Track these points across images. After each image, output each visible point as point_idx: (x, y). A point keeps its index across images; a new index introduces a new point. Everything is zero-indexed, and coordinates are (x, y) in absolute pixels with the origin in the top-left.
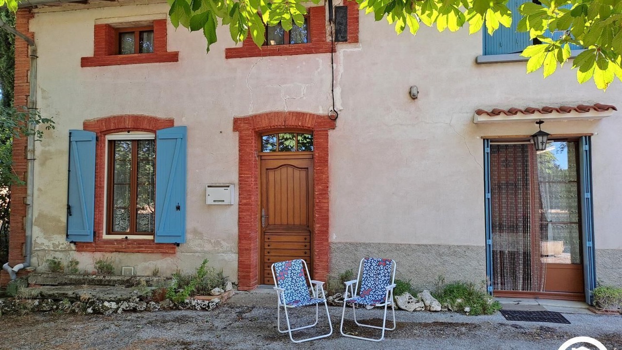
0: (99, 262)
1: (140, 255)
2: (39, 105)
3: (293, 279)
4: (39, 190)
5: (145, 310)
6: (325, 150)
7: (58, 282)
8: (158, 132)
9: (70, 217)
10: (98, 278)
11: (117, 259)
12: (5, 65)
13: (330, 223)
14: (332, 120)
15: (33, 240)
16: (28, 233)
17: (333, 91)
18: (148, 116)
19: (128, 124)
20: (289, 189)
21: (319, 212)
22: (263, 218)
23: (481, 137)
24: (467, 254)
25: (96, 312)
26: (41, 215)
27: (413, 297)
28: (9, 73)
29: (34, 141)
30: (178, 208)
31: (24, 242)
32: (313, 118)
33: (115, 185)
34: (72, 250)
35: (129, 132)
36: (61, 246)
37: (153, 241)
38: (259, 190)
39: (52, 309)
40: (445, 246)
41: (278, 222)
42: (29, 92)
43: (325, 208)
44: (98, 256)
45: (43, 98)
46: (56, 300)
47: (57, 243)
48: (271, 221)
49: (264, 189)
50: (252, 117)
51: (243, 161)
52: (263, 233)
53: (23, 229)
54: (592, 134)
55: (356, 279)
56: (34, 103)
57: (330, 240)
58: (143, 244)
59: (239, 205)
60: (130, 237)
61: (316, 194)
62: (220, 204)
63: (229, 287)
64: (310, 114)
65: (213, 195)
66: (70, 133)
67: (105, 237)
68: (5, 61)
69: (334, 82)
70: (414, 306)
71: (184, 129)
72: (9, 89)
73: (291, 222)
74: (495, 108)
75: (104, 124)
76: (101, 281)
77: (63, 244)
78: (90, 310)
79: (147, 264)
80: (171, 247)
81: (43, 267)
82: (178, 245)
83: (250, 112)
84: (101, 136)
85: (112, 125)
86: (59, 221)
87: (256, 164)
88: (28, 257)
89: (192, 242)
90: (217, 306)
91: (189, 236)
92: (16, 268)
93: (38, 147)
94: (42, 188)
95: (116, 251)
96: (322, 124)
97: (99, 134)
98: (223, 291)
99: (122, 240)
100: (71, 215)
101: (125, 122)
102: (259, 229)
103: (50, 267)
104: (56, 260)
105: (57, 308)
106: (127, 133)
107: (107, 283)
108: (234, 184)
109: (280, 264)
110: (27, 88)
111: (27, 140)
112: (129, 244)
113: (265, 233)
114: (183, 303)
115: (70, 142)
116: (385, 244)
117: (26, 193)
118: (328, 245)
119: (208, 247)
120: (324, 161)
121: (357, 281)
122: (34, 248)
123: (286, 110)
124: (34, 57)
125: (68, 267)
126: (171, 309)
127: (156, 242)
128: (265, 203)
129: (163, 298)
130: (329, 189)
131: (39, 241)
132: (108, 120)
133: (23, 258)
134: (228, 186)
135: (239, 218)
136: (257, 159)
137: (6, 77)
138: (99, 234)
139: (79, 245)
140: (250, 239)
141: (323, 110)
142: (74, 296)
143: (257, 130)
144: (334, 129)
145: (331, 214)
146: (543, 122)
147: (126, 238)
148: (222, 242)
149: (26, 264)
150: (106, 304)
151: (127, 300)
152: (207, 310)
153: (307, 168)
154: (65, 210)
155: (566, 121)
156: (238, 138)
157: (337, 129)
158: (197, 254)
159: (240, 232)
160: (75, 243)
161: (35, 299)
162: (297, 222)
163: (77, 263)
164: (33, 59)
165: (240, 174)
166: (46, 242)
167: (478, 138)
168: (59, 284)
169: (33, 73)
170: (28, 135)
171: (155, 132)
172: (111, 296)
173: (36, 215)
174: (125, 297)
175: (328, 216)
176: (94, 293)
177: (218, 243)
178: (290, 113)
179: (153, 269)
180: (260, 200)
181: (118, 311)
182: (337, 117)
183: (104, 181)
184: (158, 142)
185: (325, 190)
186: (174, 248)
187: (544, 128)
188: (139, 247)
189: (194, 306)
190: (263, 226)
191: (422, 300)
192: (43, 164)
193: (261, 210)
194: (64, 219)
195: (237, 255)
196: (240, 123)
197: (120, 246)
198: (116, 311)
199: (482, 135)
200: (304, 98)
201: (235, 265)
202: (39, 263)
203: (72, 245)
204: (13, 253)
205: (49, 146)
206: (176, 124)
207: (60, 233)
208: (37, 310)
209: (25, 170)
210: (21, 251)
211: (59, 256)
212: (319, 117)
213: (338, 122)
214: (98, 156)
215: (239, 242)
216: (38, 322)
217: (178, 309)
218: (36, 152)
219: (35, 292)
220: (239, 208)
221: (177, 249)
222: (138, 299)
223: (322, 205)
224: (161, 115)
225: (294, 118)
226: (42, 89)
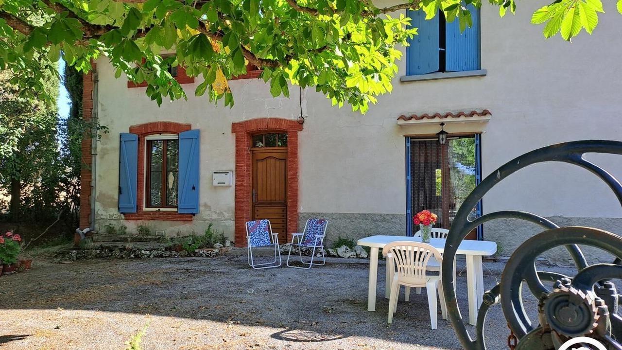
0: (140, 227)
1: (168, 222)
2: (99, 116)
3: (260, 232)
4: (100, 176)
5: (169, 256)
6: (295, 146)
7: (112, 240)
8: (180, 133)
9: (121, 195)
10: (139, 237)
11: (153, 225)
12: (74, 81)
13: (298, 199)
14: (300, 124)
15: (96, 212)
16: (92, 207)
17: (301, 103)
18: (173, 123)
19: (161, 129)
20: (272, 174)
21: (291, 191)
22: (254, 196)
23: (404, 136)
24: (393, 220)
25: (137, 257)
26: (100, 194)
27: (349, 249)
28: (77, 87)
29: (96, 141)
30: (194, 188)
31: (90, 213)
32: (287, 123)
33: (152, 173)
34: (122, 219)
35: (160, 134)
36: (115, 216)
37: (177, 212)
38: (251, 175)
39: (108, 256)
40: (378, 215)
41: (264, 199)
42: (93, 106)
43: (295, 188)
44: (140, 222)
45: (102, 110)
46: (111, 251)
47: (112, 214)
48: (260, 198)
49: (255, 175)
50: (245, 122)
51: (238, 154)
52: (254, 207)
53: (90, 205)
54: (482, 132)
55: (303, 233)
56: (96, 114)
57: (298, 212)
58: (170, 214)
59: (236, 186)
60: (162, 209)
61: (289, 177)
62: (222, 186)
63: (228, 244)
64: (285, 120)
65: (218, 179)
66: (121, 135)
67: (145, 209)
68: (74, 78)
69: (302, 96)
70: (349, 254)
71: (198, 131)
72: (78, 100)
73: (273, 199)
74: (413, 114)
75: (143, 128)
76: (141, 238)
77: (116, 215)
78: (132, 256)
79: (173, 228)
80: (189, 216)
81: (103, 230)
82: (194, 215)
83: (243, 119)
84: (142, 137)
85: (149, 129)
86: (114, 198)
87: (248, 156)
88: (92, 224)
89: (204, 213)
90: (217, 254)
91: (202, 209)
92: (85, 231)
93: (99, 146)
94: (102, 174)
95: (152, 220)
96: (293, 127)
97: (140, 136)
98: (222, 245)
99: (156, 211)
100: (121, 194)
101: (157, 127)
102: (251, 204)
103: (107, 231)
104: (111, 226)
105: (111, 255)
106: (159, 135)
107: (145, 240)
108: (232, 171)
109: (252, 222)
110: (91, 103)
111: (91, 141)
112: (160, 214)
113: (255, 206)
114: (194, 252)
115: (120, 142)
116: (336, 213)
117: (91, 178)
118: (297, 214)
119: (214, 216)
120: (295, 154)
121: (303, 234)
122: (97, 217)
123: (269, 117)
124: (96, 81)
125: (119, 230)
126: (186, 256)
127: (179, 212)
128: (255, 185)
129: (181, 249)
130: (298, 174)
131: (100, 213)
132: (146, 126)
133: (89, 224)
134: (228, 173)
135: (236, 195)
136: (249, 153)
137: (75, 90)
138: (140, 207)
139: (127, 215)
140: (243, 210)
141: (294, 117)
142: (122, 247)
143: (248, 131)
144: (301, 130)
145: (299, 193)
146: (444, 124)
147: (159, 210)
148: (224, 213)
149: (92, 229)
150: (143, 252)
151: (157, 250)
152: (210, 257)
153: (285, 159)
154: (118, 190)
155: (464, 123)
156: (235, 138)
157: (304, 130)
158: (207, 221)
159: (236, 205)
160: (124, 214)
161: (98, 250)
162: (278, 199)
163: (126, 228)
164: (95, 82)
165: (236, 163)
166: (105, 213)
167: (402, 136)
168: (113, 241)
169: (95, 92)
170: (92, 137)
171: (177, 133)
172: (146, 247)
173: (97, 194)
174: (155, 248)
175: (297, 194)
176: (136, 246)
177: (221, 213)
178: (271, 119)
179: (177, 232)
180: (251, 183)
181: (151, 256)
182: (304, 122)
183: (144, 169)
184: (180, 141)
185: (295, 175)
186: (192, 217)
187: (446, 129)
188: (168, 216)
189: (201, 254)
190: (254, 202)
191: (355, 251)
192: (102, 158)
193: (252, 190)
194: (116, 197)
195: (234, 222)
196: (237, 127)
197: (155, 216)
198: (149, 256)
199: (405, 134)
200: (281, 108)
201: (233, 229)
202: (100, 228)
203: (122, 215)
204: (82, 222)
205: (106, 144)
206: (193, 128)
207: (114, 207)
208: (98, 256)
209: (90, 162)
210: (88, 220)
211: (114, 223)
212: (291, 122)
213: (305, 125)
214: (140, 152)
215: (236, 213)
216: (99, 262)
217: (190, 256)
218: (97, 149)
219: (98, 244)
220: (236, 188)
221: (194, 218)
222: (164, 249)
223: (293, 185)
224: (182, 121)
225: (274, 122)
226: (101, 104)
